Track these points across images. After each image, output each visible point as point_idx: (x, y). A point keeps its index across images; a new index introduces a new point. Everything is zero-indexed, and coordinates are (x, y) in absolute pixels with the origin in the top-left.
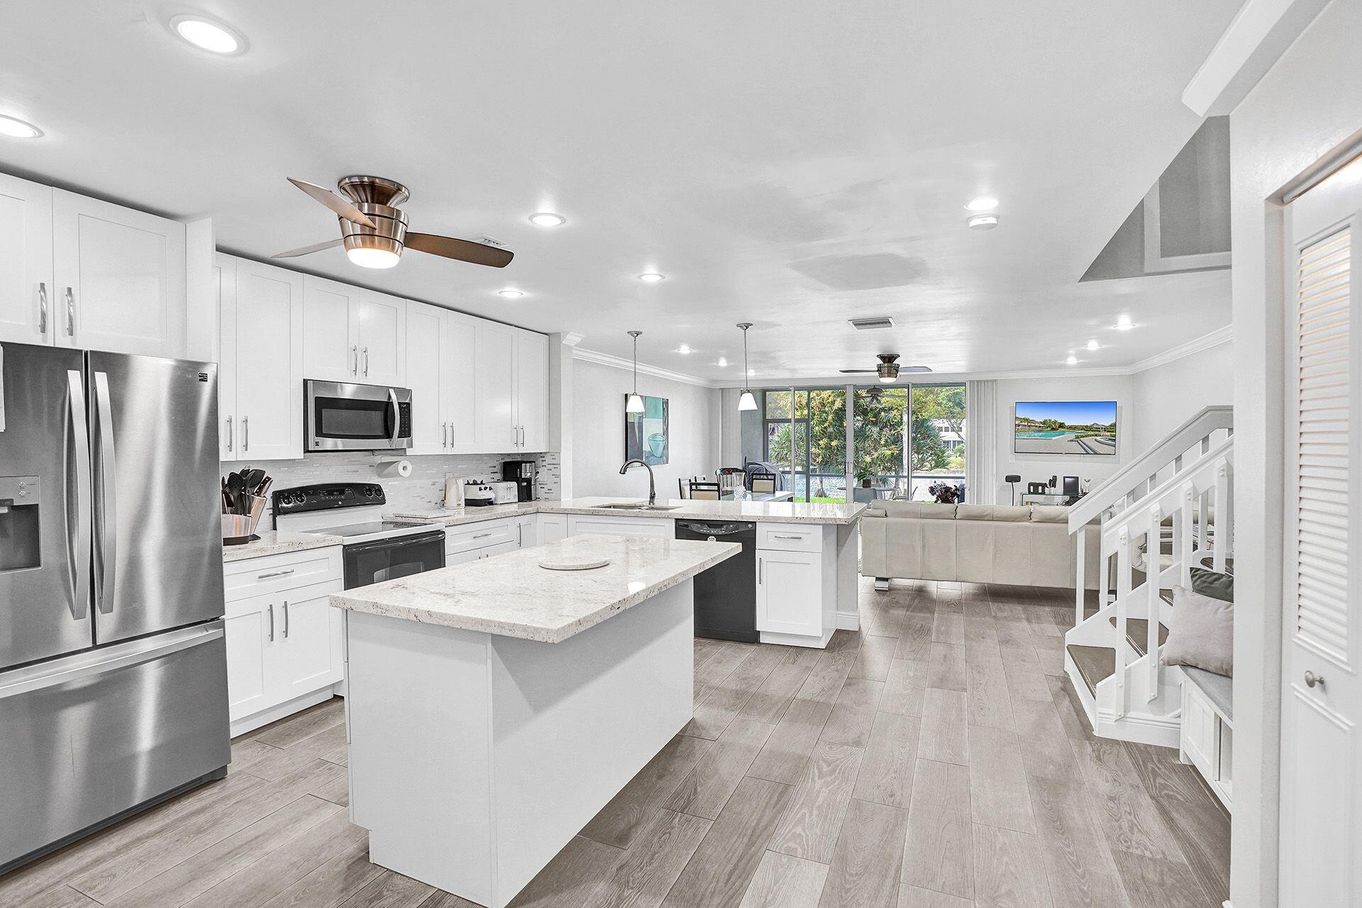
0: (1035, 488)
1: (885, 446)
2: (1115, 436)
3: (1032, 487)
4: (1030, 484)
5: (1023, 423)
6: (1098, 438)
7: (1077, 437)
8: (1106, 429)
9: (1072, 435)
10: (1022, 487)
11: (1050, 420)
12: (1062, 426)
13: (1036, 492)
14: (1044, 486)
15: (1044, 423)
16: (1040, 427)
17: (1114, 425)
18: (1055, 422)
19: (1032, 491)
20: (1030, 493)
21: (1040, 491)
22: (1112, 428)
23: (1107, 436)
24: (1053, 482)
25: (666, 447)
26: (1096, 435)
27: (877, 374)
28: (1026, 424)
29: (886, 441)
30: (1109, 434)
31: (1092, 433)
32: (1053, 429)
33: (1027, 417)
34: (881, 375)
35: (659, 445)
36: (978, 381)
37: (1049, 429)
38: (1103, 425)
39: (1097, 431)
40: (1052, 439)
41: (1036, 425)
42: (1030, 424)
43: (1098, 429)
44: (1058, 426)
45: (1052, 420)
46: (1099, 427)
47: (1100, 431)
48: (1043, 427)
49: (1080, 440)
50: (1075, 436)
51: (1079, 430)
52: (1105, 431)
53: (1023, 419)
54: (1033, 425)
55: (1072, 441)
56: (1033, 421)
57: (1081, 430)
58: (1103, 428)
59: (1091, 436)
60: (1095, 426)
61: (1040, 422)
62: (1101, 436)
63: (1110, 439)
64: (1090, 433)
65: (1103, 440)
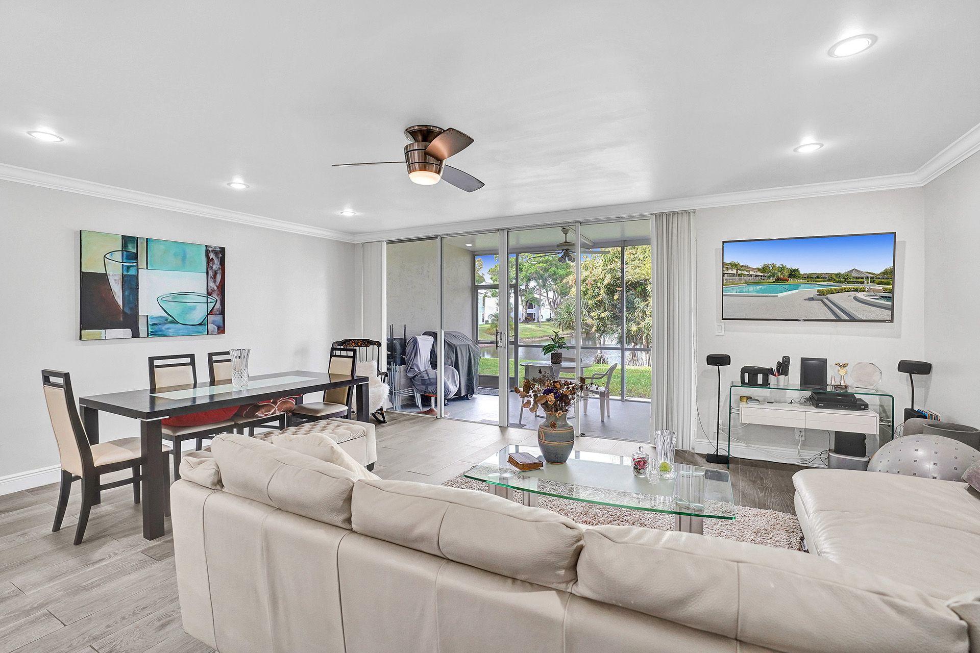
0: (753, 376)
2: (892, 291)
3: (746, 375)
4: (744, 370)
5: (730, 271)
6: (861, 295)
7: (821, 293)
8: (874, 279)
9: (812, 290)
10: (731, 373)
11: (774, 266)
12: (794, 274)
13: (753, 383)
14: (767, 372)
15: (764, 269)
16: (756, 276)
17: (890, 273)
18: (782, 269)
19: (746, 381)
20: (743, 383)
21: (760, 381)
22: (888, 277)
23: (877, 290)
24: (783, 367)
26: (856, 290)
28: (734, 272)
30: (880, 287)
31: (849, 286)
32: (778, 280)
33: (735, 261)
36: (668, 215)
37: (772, 279)
38: (869, 273)
39: (858, 283)
40: (780, 295)
41: (752, 273)
42: (742, 272)
43: (860, 280)
44: (787, 274)
45: (777, 266)
46: (862, 275)
47: (863, 283)
48: (761, 276)
49: (827, 298)
50: (818, 291)
51: (825, 281)
52: (872, 282)
53: (735, 265)
54: (746, 273)
55: (812, 299)
56: (746, 267)
57: (829, 280)
58: (867, 278)
59: (847, 290)
60: (854, 274)
61: (758, 269)
62: (867, 292)
63: (882, 297)
64: (844, 286)
65: (867, 298)
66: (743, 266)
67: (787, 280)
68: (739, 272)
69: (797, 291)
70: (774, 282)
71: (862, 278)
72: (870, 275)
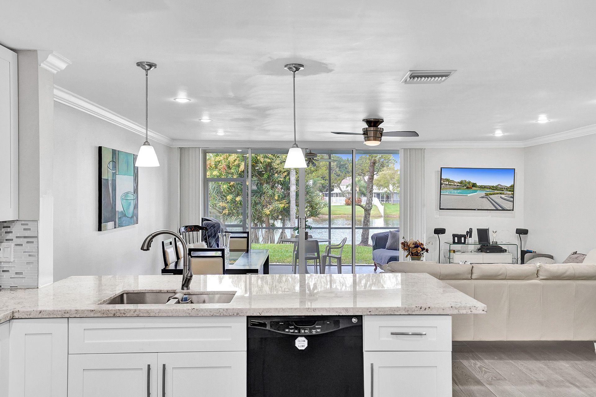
0: (459, 239)
1: (277, 200)
2: (514, 194)
3: (456, 238)
4: (455, 236)
5: (445, 183)
6: (503, 196)
7: (487, 195)
8: (507, 189)
9: (483, 193)
10: (447, 237)
11: (465, 181)
12: (474, 185)
13: (459, 242)
14: (465, 237)
15: (461, 183)
16: (458, 186)
17: (513, 187)
18: (469, 183)
19: (456, 241)
20: (454, 242)
21: (463, 241)
22: (512, 189)
23: (508, 194)
24: (470, 233)
25: (136, 207)
26: (501, 194)
27: (363, 136)
28: (447, 183)
29: (279, 196)
30: (510, 192)
31: (498, 192)
32: (468, 188)
33: (448, 178)
34: (367, 138)
35: (130, 203)
36: (410, 149)
37: (465, 187)
38: (505, 186)
39: (501, 190)
40: (469, 195)
41: (455, 184)
42: (451, 183)
43: (502, 189)
44: (471, 185)
45: (467, 181)
46: (503, 187)
47: (503, 190)
48: (460, 186)
49: (489, 197)
50: (485, 194)
51: (488, 189)
52: (507, 190)
53: (447, 180)
54: (453, 184)
55: (483, 197)
56: (453, 181)
57: (489, 189)
58: (505, 188)
59: (498, 194)
60: (499, 186)
61: (458, 182)
62: (506, 194)
63: (511, 197)
64: (496, 192)
65: (506, 197)
66: (451, 181)
67: (472, 188)
68: (450, 183)
69: (476, 193)
70: (466, 189)
71: (503, 188)
72: (506, 187)
